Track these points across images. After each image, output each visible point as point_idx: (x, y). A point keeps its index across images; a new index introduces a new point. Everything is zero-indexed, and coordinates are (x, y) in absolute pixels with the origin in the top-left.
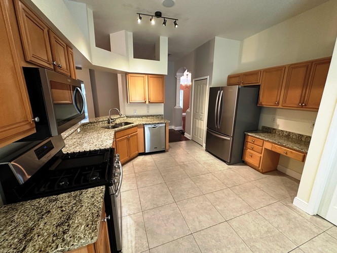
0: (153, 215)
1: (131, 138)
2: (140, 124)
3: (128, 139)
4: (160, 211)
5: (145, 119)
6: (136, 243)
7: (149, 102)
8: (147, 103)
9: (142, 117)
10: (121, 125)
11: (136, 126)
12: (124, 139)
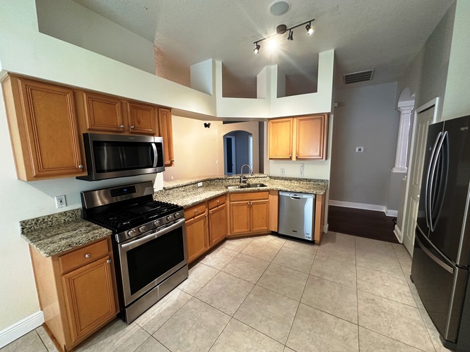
0: (195, 309)
1: (254, 206)
2: (273, 190)
3: (250, 206)
4: (206, 311)
5: (296, 184)
6: (153, 319)
7: (297, 157)
8: (294, 158)
9: (290, 179)
10: (255, 185)
11: (268, 191)
12: (242, 205)
